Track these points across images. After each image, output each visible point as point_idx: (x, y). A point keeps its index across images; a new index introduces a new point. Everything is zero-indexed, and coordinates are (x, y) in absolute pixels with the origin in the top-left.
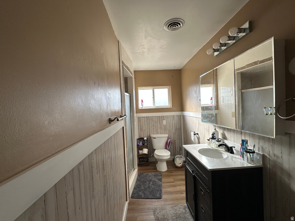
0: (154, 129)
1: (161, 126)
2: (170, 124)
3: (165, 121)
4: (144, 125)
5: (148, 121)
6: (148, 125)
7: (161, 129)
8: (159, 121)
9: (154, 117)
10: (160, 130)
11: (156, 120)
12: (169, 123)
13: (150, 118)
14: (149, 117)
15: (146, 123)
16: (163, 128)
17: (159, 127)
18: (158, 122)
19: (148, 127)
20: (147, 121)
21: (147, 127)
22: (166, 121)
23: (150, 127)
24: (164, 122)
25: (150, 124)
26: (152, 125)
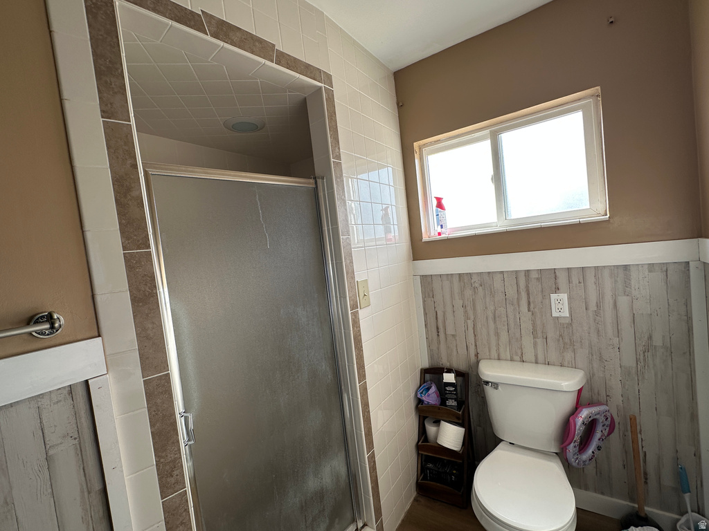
0: (497, 334)
1: (538, 322)
2: (597, 313)
3: (564, 297)
4: (449, 309)
5: (468, 292)
6: (466, 312)
7: (539, 341)
8: (524, 295)
9: (498, 278)
10: (535, 344)
11: (511, 292)
12: (593, 307)
13: (475, 278)
14: (470, 274)
15: (458, 303)
16: (550, 335)
17: (526, 325)
18: (518, 300)
19: (470, 323)
20: (462, 293)
21: (466, 322)
22: (570, 298)
23: (479, 326)
24: (560, 305)
25: (479, 307)
26: (491, 315)
